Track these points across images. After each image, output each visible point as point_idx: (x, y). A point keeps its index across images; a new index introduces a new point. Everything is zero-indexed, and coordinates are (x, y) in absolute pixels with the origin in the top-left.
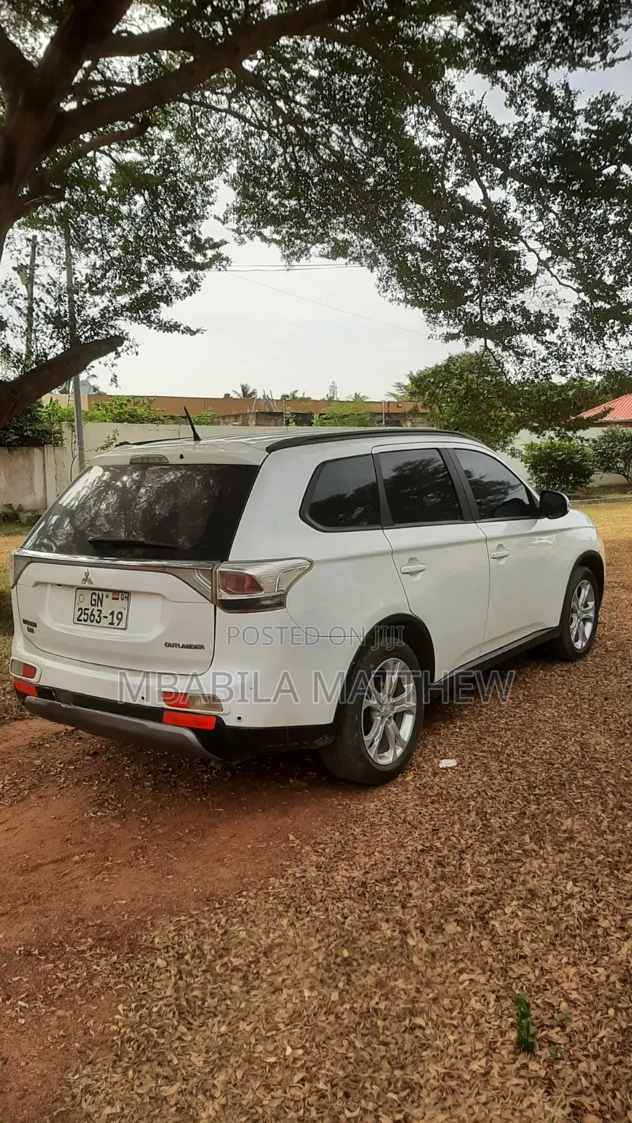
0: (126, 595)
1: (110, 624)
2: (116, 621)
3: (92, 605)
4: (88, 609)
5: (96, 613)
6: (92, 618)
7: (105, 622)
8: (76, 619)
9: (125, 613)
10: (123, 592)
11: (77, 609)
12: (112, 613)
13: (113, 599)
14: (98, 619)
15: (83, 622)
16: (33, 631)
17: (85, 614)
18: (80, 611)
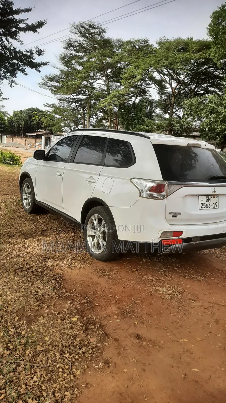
0: (218, 196)
2: (215, 206)
3: (207, 201)
4: (205, 203)
5: (208, 204)
6: (207, 206)
7: (212, 207)
8: (200, 208)
9: (218, 203)
10: (216, 195)
11: (200, 203)
12: (214, 203)
13: (214, 198)
14: (209, 206)
15: (203, 208)
16: (176, 216)
17: (204, 205)
18: (202, 204)
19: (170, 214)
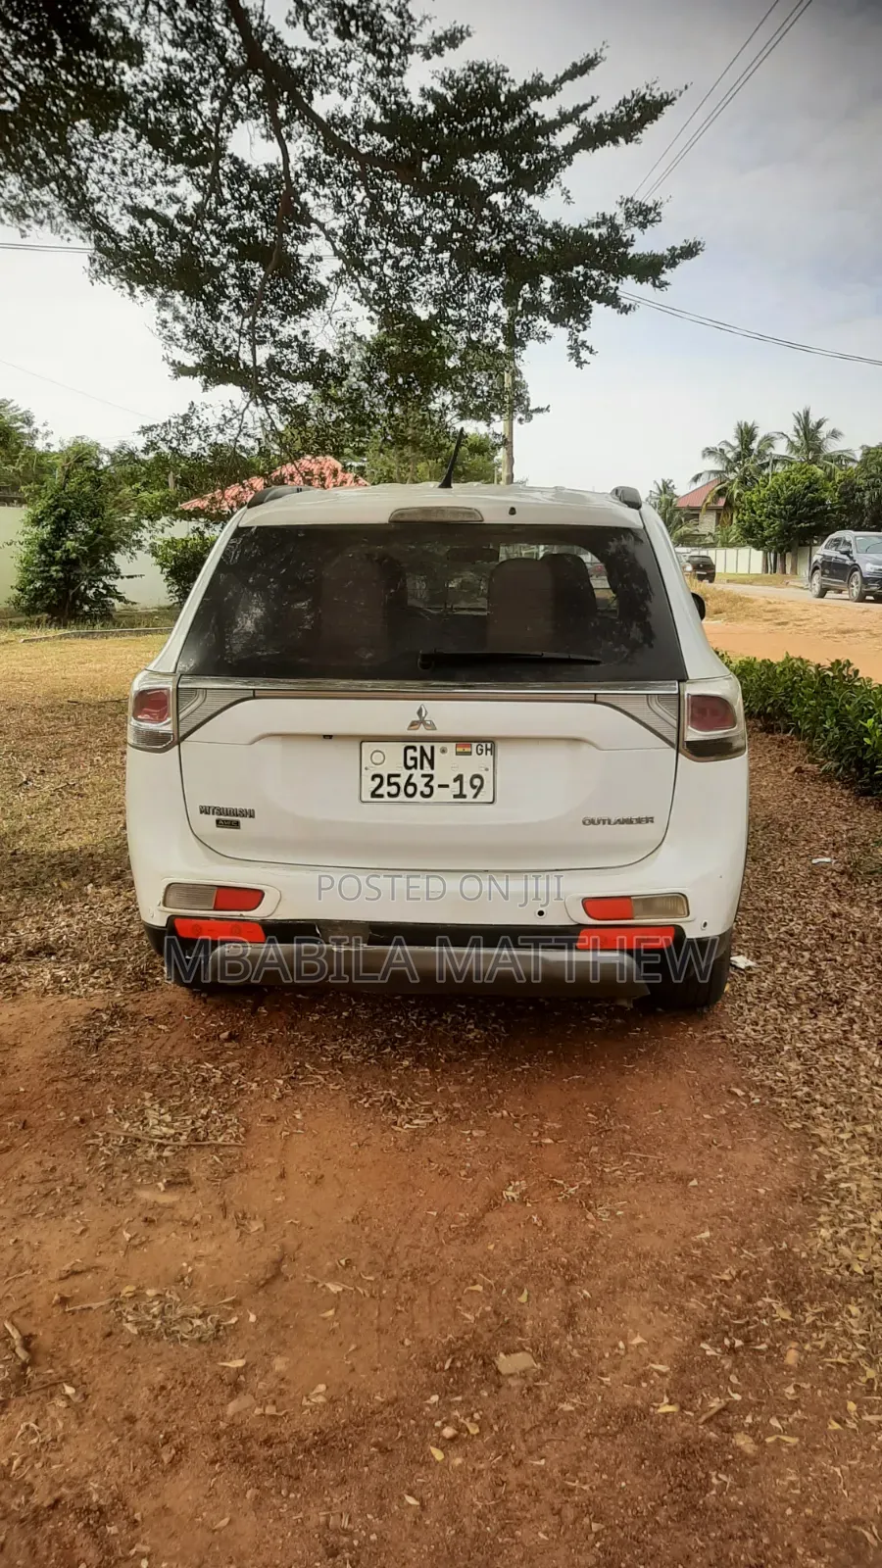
0: (489, 744)
1: (455, 796)
2: (468, 791)
3: (408, 768)
4: (398, 776)
5: (420, 783)
6: (410, 790)
7: (442, 795)
8: (367, 796)
9: (488, 777)
10: (479, 740)
11: (367, 775)
12: (459, 778)
13: (457, 753)
14: (427, 791)
15: (386, 798)
16: (236, 825)
17: (389, 784)
18: (378, 780)
19: (205, 811)
